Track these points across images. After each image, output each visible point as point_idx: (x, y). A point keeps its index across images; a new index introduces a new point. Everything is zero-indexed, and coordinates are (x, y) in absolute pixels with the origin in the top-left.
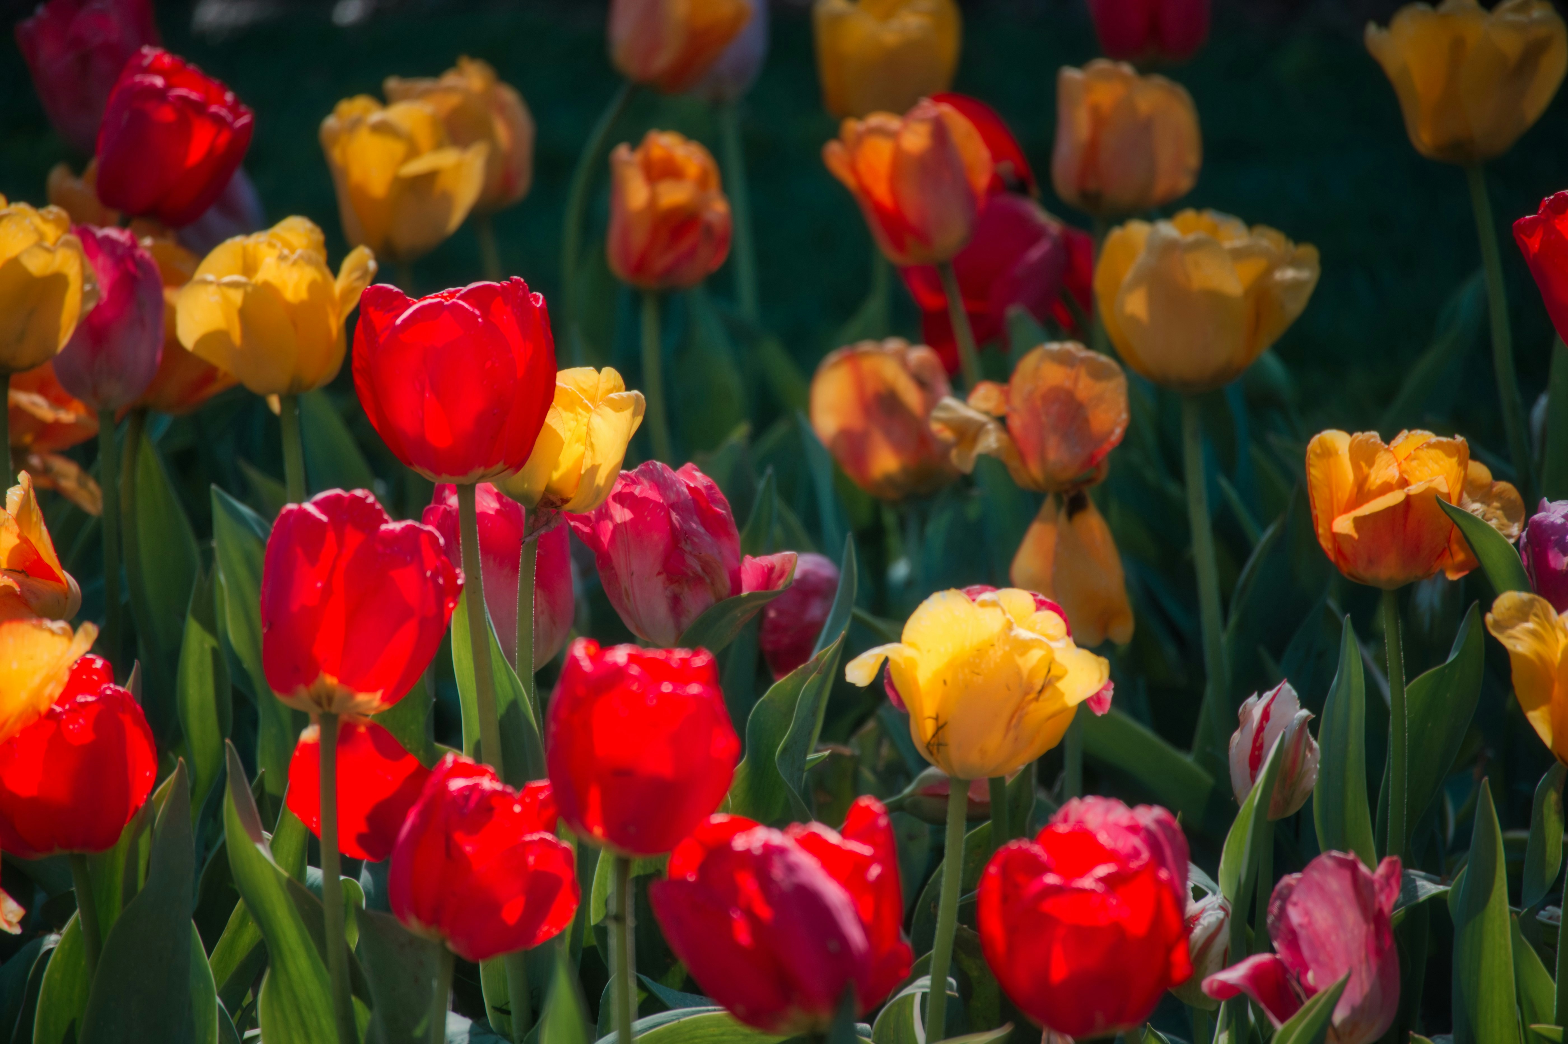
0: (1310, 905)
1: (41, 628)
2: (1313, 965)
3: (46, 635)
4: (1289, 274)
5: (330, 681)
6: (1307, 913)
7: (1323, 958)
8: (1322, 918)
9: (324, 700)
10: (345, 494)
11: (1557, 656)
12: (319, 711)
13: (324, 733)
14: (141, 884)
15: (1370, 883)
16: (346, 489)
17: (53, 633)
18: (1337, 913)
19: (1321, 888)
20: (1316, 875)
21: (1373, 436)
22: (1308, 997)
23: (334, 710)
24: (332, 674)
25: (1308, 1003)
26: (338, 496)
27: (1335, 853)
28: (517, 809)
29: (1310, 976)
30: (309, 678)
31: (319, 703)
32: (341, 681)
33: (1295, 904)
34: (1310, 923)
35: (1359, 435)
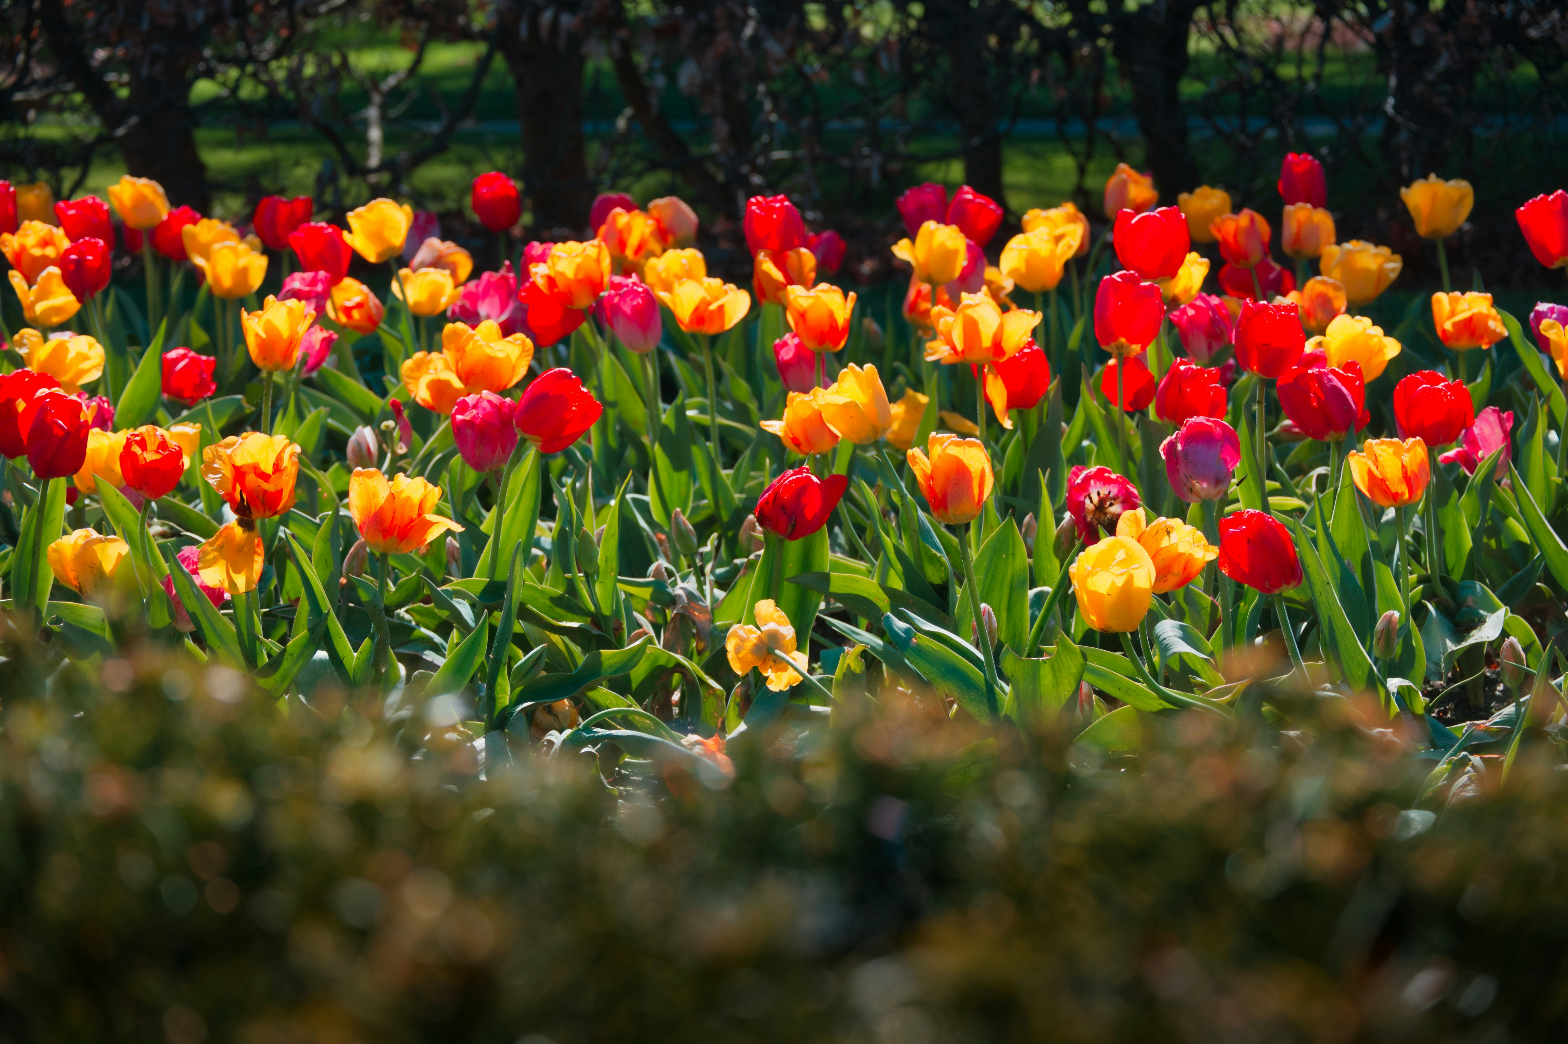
0: (1482, 426)
1: (1024, 313)
2: (1483, 448)
3: (1026, 316)
4: (1391, 265)
5: (1123, 340)
6: (1481, 429)
7: (1487, 445)
8: (1487, 430)
9: (1120, 347)
10: (1127, 273)
11: (1565, 343)
12: (1117, 351)
13: (1118, 362)
14: (1044, 421)
15: (1503, 418)
16: (1128, 271)
17: (1028, 314)
18: (1492, 429)
19: (1486, 420)
20: (1484, 415)
21: (1457, 294)
22: (1480, 462)
23: (1123, 351)
24: (1124, 337)
25: (1479, 464)
26: (1125, 274)
27: (1492, 407)
28: (1206, 375)
29: (1480, 453)
30: (1115, 339)
31: (1118, 348)
32: (1127, 340)
33: (1476, 426)
34: (1482, 433)
35: (1451, 294)
